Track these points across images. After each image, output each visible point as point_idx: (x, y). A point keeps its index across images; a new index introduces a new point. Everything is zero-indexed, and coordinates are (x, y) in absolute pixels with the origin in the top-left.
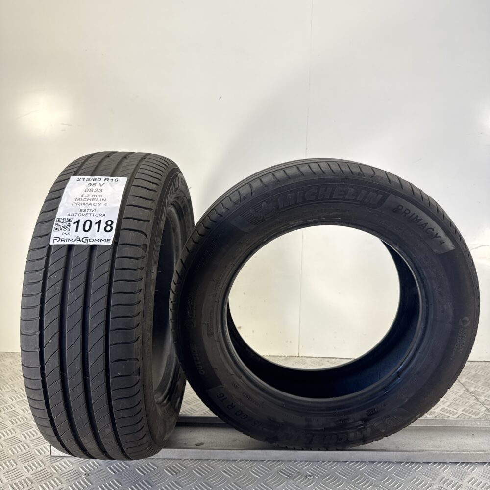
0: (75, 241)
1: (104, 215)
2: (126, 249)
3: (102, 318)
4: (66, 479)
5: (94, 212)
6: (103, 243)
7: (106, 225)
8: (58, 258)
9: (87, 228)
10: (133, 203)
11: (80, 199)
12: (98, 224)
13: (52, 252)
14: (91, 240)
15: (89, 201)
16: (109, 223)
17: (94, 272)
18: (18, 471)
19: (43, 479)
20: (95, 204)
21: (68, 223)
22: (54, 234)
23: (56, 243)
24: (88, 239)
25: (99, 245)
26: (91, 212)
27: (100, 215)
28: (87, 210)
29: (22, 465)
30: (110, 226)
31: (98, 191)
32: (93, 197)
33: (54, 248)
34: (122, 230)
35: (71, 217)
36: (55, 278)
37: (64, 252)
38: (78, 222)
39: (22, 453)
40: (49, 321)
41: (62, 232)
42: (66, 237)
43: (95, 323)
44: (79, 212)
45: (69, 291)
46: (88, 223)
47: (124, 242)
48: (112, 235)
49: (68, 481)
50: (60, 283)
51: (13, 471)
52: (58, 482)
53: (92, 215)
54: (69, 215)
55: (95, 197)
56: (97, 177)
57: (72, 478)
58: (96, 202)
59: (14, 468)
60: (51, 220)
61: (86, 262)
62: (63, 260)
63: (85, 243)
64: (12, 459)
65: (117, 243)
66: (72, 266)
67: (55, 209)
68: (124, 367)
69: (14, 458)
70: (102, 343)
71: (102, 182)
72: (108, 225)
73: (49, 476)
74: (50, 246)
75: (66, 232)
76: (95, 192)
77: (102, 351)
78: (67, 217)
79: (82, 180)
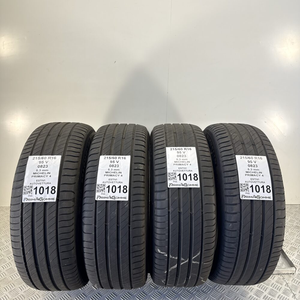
0: (36, 200)
1: (50, 183)
2: (64, 203)
3: (54, 241)
4: (41, 294)
5: (44, 182)
6: (51, 201)
7: (51, 190)
8: (27, 210)
9: (41, 192)
10: (66, 174)
11: (35, 173)
12: (47, 189)
13: (24, 207)
14: (45, 199)
15: (41, 174)
16: (53, 188)
17: (48, 217)
18: (16, 291)
19: (30, 295)
20: (44, 176)
21: (31, 189)
22: (24, 196)
23: (25, 201)
24: (43, 199)
25: (49, 202)
26: (43, 182)
27: (48, 183)
28: (40, 181)
29: (18, 286)
30: (54, 190)
31: (45, 167)
32: (43, 172)
33: (25, 205)
34: (61, 192)
35: (32, 185)
36: (27, 221)
37: (30, 207)
38: (36, 188)
39: (17, 279)
40: (27, 243)
41: (28, 195)
42: (30, 198)
43: (51, 243)
44: (36, 182)
45: (36, 228)
46: (42, 189)
47: (63, 199)
48: (55, 196)
49: (43, 296)
50: (30, 223)
51: (13, 291)
52: (38, 297)
53: (43, 183)
54: (31, 184)
55: (44, 172)
56: (44, 156)
57: (45, 294)
58: (45, 175)
59: (14, 288)
60: (21, 187)
61: (43, 212)
62: (31, 211)
63: (41, 201)
64: (12, 283)
65: (59, 200)
66: (35, 214)
67: (23, 180)
68: (68, 261)
69: (13, 282)
70: (55, 252)
71: (47, 160)
72: (53, 190)
73: (33, 293)
74: (22, 204)
75: (30, 194)
76: (44, 167)
77: (56, 256)
78: (30, 185)
79: (35, 159)
